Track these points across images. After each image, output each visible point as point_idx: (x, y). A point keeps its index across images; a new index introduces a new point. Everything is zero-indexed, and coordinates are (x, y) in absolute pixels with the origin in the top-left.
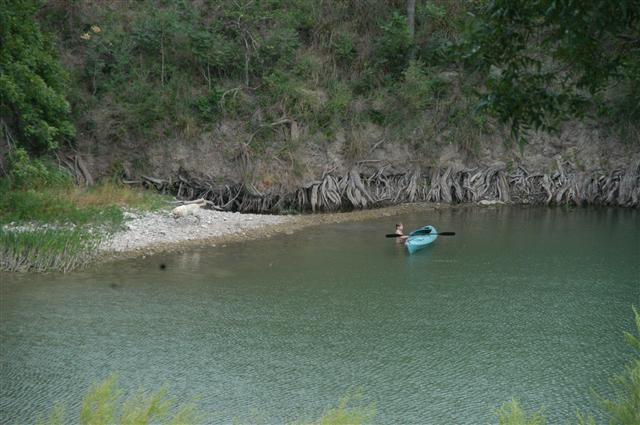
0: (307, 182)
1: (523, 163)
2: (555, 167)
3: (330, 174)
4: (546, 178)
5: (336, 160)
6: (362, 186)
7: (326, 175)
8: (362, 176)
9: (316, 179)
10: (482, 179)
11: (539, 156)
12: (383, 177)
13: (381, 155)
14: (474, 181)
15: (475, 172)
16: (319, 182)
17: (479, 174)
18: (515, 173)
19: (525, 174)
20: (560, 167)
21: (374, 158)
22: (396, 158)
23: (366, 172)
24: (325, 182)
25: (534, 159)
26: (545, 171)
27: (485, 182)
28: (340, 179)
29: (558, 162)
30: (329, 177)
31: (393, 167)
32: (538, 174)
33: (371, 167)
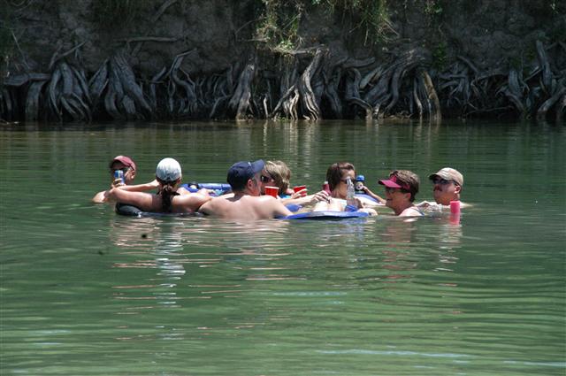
0: (14, 73)
1: (466, 49)
2: (533, 54)
3: (65, 60)
4: (513, 78)
5: (79, 31)
6: (138, 91)
7: (57, 63)
8: (138, 72)
9: (36, 70)
10: (383, 82)
11: (498, 34)
12: (183, 77)
13: (177, 29)
14: (368, 88)
15: (369, 68)
16: (42, 76)
17: (378, 72)
18: (449, 71)
19: (471, 74)
20: (542, 54)
21: (162, 35)
22: (208, 34)
23: (145, 64)
24: (56, 78)
25: (487, 41)
26: (511, 64)
27: (390, 89)
28: (90, 74)
29: (539, 43)
30: (65, 66)
31: (202, 55)
32: (497, 71)
33: (158, 52)
